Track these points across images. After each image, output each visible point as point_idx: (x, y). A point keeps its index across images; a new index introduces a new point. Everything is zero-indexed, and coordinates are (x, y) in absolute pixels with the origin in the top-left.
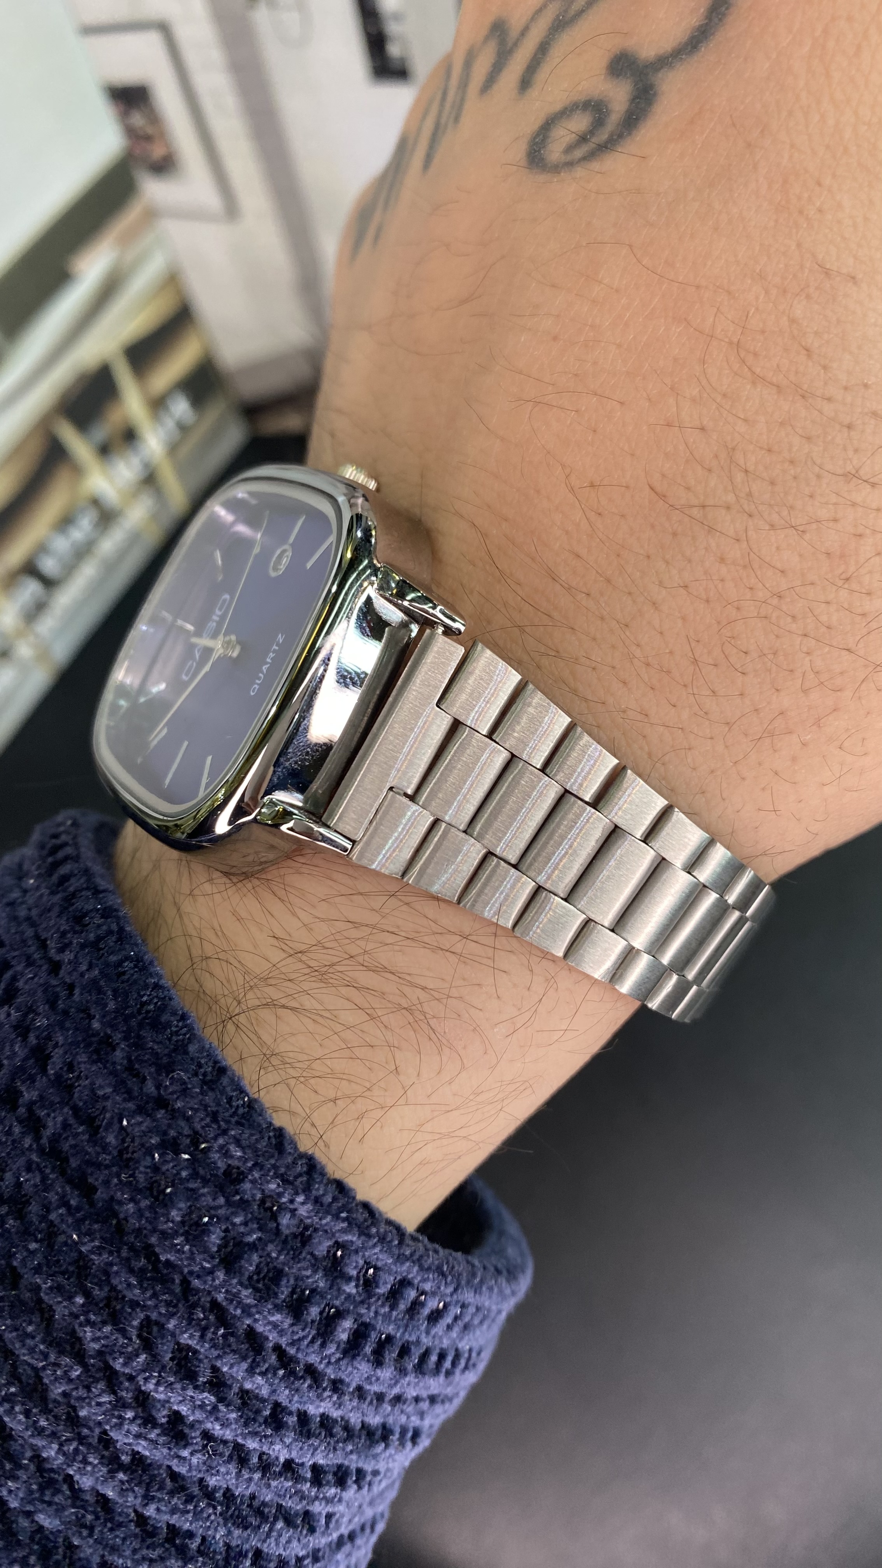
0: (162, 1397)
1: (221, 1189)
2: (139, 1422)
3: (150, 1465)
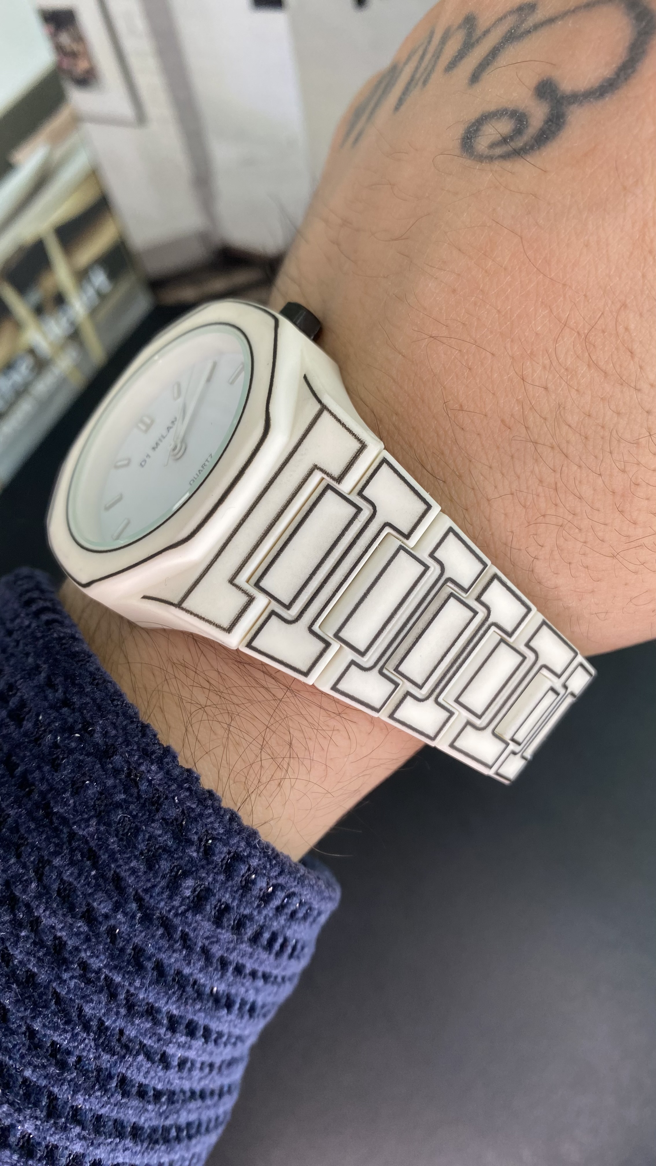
1: (99, 759)
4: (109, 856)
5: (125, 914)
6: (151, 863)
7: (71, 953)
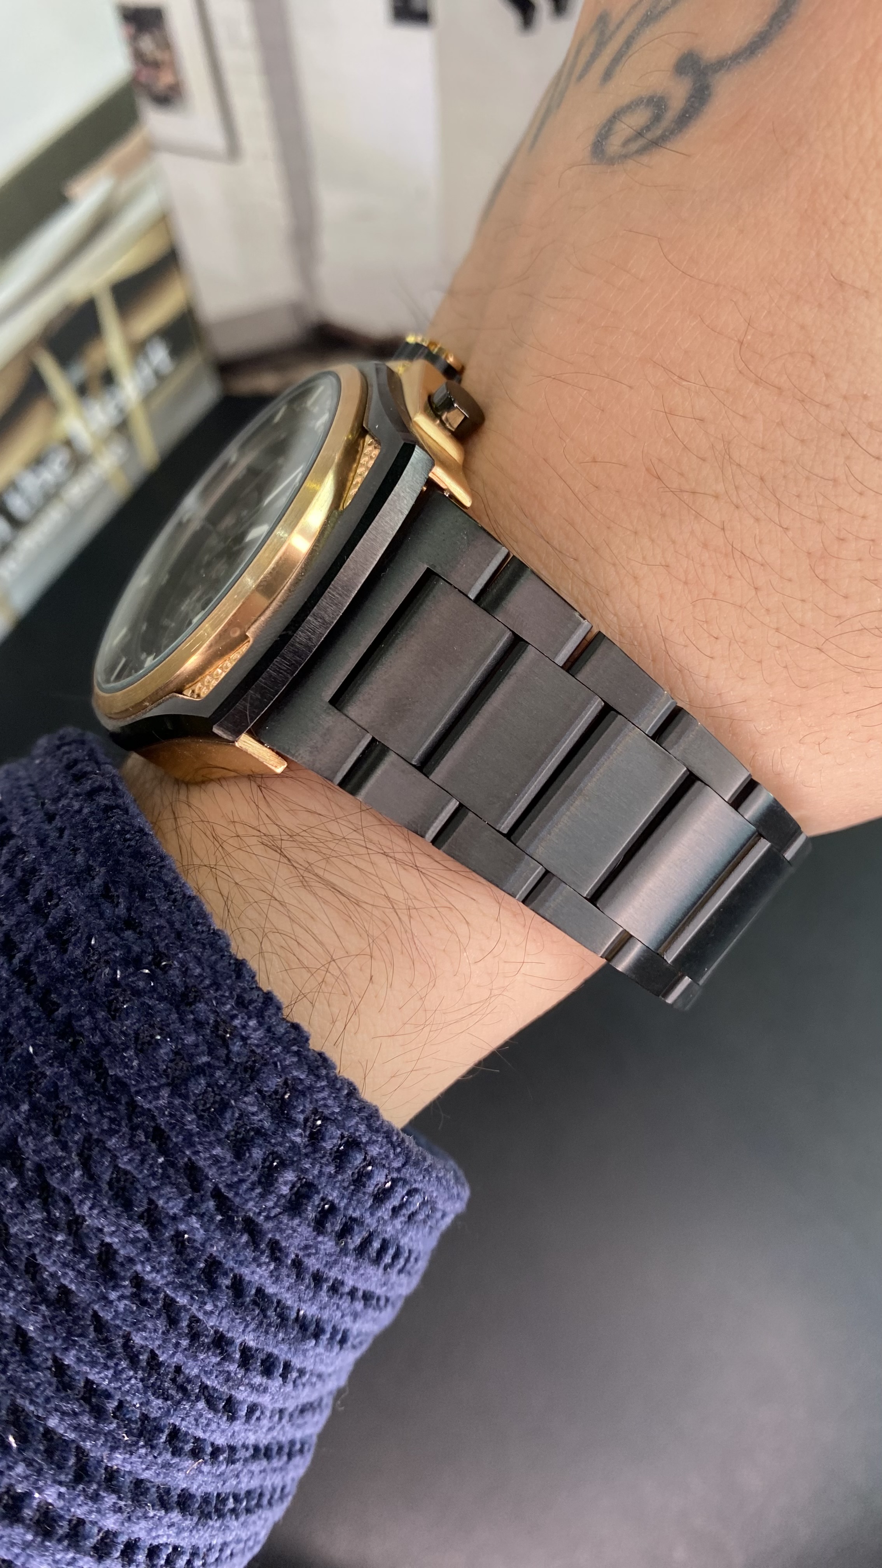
0: (95, 1224)
1: (174, 1006)
2: (69, 1248)
4: (184, 1140)
5: (201, 1216)
6: (240, 1148)
7: (122, 1265)
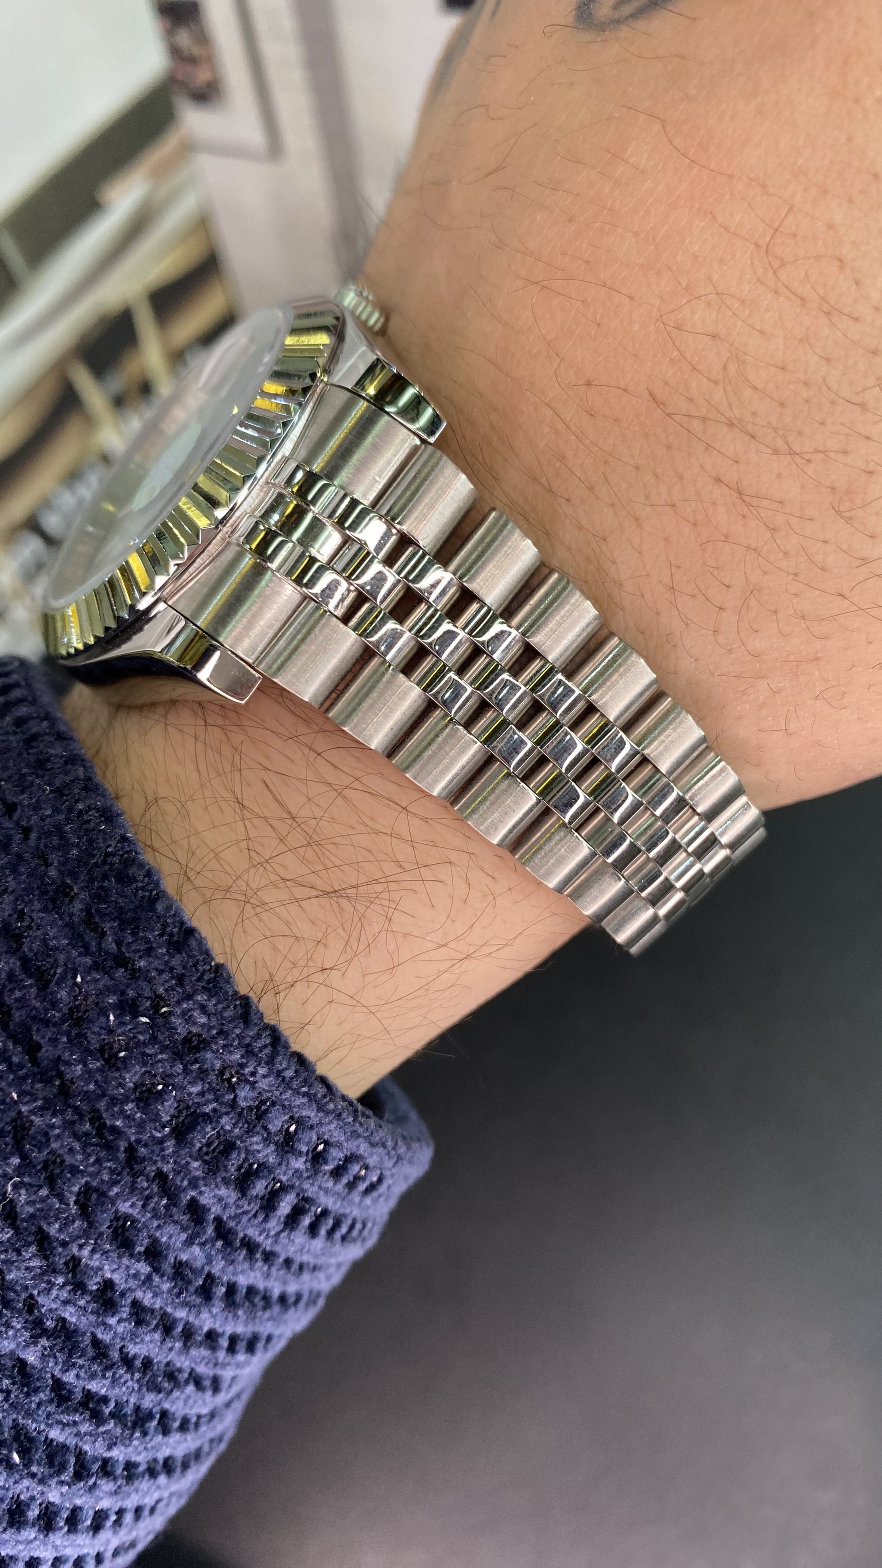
0: (95, 1263)
1: (177, 1056)
2: (69, 1288)
3: (75, 1331)
